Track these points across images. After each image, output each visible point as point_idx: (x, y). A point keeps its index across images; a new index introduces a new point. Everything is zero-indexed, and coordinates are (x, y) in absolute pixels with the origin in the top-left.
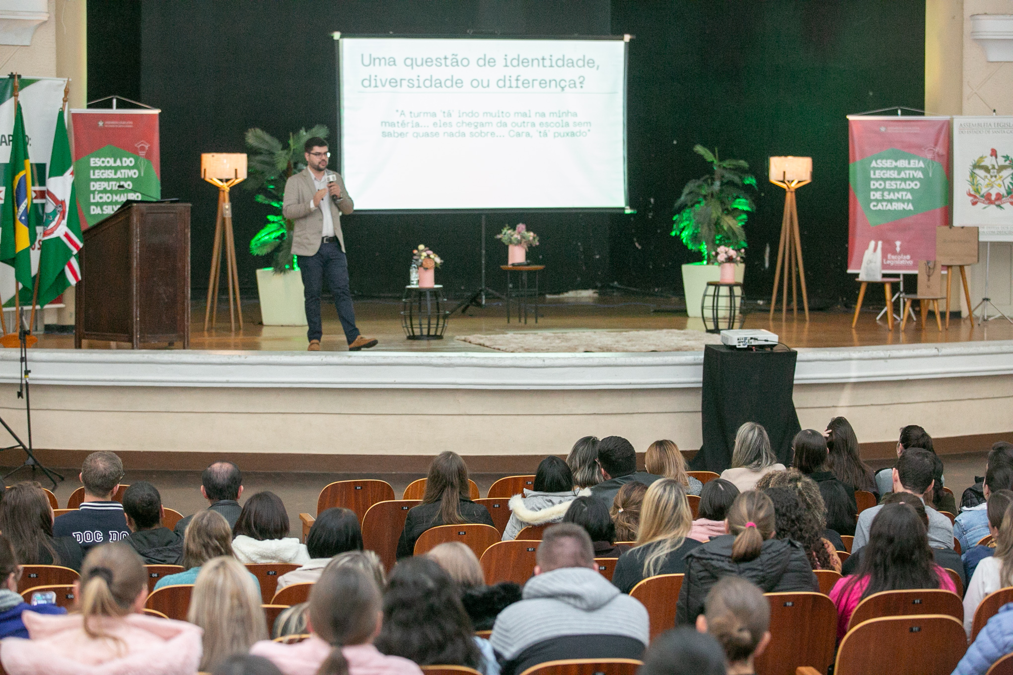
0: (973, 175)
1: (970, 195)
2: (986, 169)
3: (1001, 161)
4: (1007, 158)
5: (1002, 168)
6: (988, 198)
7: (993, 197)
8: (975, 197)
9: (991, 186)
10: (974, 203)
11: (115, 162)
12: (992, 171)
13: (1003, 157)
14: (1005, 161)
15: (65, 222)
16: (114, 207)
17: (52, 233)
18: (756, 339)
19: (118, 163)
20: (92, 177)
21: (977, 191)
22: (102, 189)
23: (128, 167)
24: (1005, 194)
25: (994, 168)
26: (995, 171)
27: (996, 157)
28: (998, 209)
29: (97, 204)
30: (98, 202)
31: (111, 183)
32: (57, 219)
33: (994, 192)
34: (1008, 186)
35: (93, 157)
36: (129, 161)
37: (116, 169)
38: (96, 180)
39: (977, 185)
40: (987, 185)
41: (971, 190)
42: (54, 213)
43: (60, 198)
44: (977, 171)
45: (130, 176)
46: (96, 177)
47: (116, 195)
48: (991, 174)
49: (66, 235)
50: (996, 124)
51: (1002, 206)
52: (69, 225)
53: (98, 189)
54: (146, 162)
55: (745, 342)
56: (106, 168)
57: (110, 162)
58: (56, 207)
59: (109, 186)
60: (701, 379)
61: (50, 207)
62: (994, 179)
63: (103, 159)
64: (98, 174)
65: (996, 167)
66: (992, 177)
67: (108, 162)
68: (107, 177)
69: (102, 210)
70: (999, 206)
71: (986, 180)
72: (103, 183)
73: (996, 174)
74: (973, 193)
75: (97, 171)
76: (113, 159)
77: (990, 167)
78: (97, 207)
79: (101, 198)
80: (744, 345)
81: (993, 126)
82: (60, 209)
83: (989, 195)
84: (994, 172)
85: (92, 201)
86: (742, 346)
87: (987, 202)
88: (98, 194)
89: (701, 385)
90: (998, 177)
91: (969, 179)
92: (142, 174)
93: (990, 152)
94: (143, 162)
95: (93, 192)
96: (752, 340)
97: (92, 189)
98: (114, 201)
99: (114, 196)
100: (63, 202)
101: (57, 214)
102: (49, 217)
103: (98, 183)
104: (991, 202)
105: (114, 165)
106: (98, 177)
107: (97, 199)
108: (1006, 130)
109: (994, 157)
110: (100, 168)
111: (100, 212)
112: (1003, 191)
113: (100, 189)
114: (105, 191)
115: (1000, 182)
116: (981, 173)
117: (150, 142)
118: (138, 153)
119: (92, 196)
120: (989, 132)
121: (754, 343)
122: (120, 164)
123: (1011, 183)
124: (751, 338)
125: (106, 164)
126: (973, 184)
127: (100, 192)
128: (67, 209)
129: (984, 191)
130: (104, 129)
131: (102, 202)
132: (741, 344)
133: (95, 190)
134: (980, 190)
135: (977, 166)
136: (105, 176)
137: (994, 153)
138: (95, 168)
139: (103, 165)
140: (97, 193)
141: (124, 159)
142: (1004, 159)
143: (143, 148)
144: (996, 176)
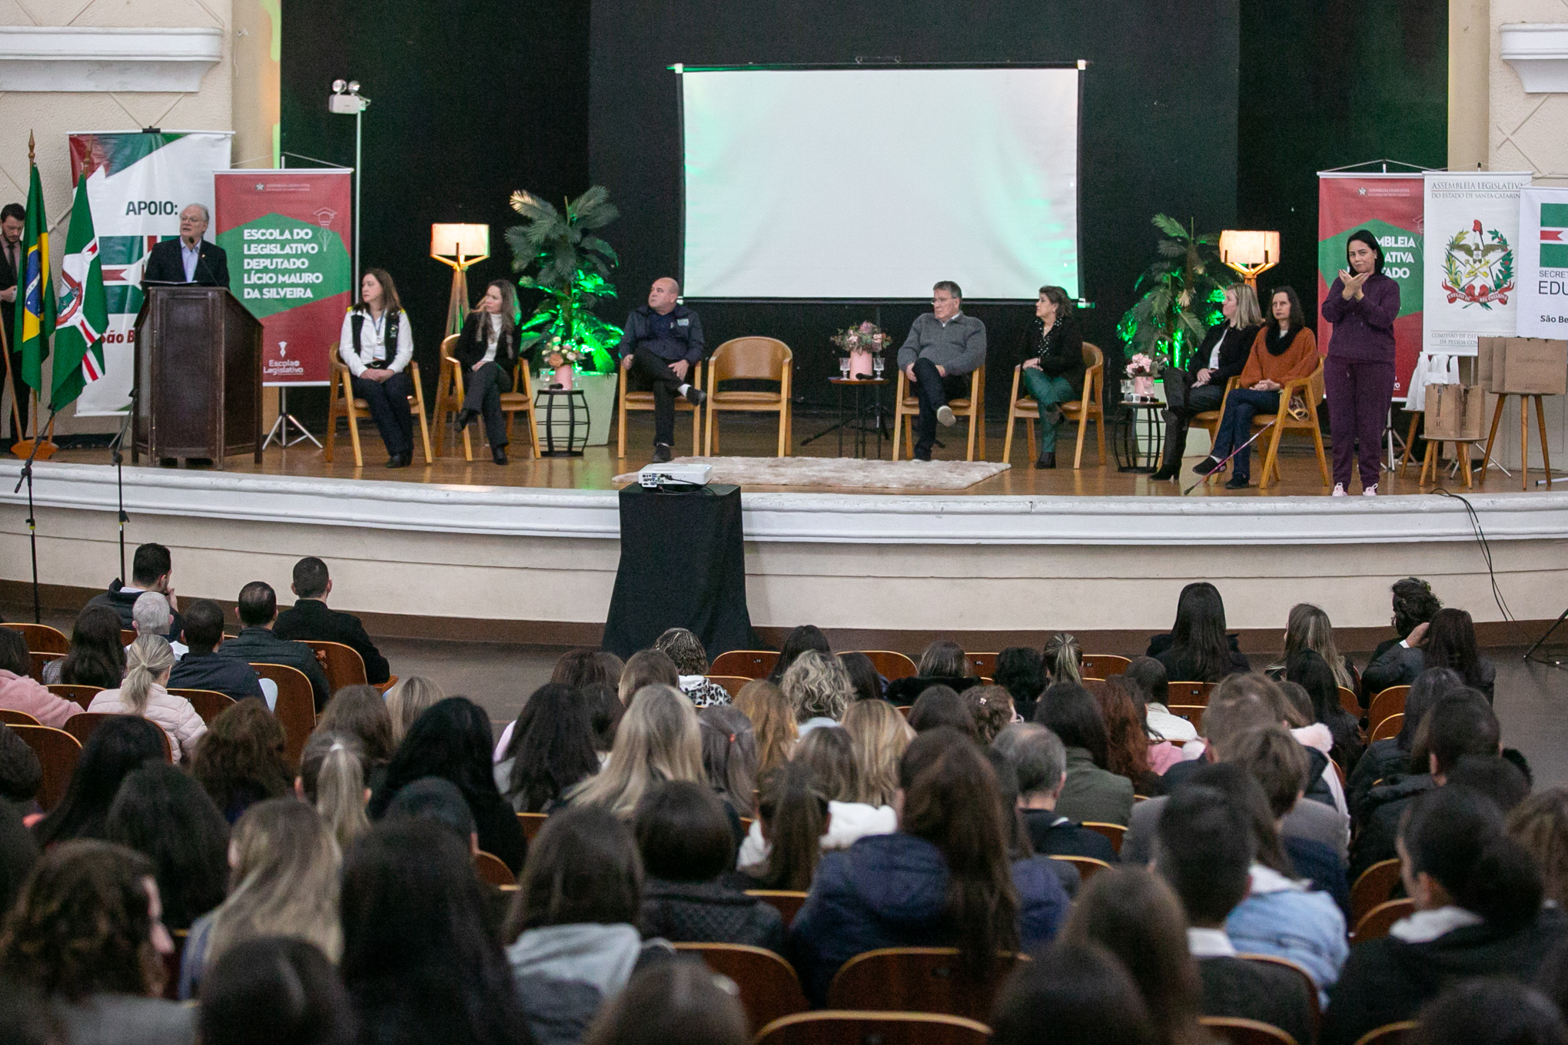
0: (1450, 258)
1: (1446, 288)
2: (1468, 251)
3: (1488, 239)
4: (1495, 234)
5: (1489, 249)
6: (1469, 293)
7: (1477, 292)
8: (1453, 291)
9: (1474, 274)
10: (1452, 300)
11: (282, 234)
12: (1475, 252)
13: (1490, 232)
14: (1493, 239)
15: (81, 308)
16: (280, 290)
17: (66, 321)
18: (669, 478)
19: (287, 235)
20: (246, 252)
21: (1456, 282)
22: (261, 267)
23: (302, 241)
24: (1493, 288)
25: (1477, 248)
26: (1480, 252)
27: (1481, 233)
28: (1484, 309)
29: (253, 287)
30: (255, 284)
31: (275, 260)
32: (72, 304)
33: (1477, 284)
34: (1497, 276)
35: (248, 228)
36: (303, 233)
38: (252, 257)
39: (1456, 274)
40: (1469, 273)
41: (1448, 280)
42: (69, 297)
43: (77, 279)
44: (1456, 253)
45: (305, 251)
46: (252, 252)
47: (283, 276)
48: (1474, 257)
49: (82, 324)
50: (1481, 186)
51: (1488, 304)
52: (85, 312)
53: (255, 268)
54: (331, 234)
55: (653, 479)
56: (267, 241)
57: (274, 234)
58: (72, 291)
59: (272, 264)
60: (618, 528)
61: (65, 290)
62: (1478, 265)
63: (263, 231)
64: (255, 249)
65: (1481, 248)
66: (1475, 262)
67: (271, 234)
68: (268, 252)
69: (262, 294)
70: (1484, 304)
71: (1468, 265)
72: (262, 260)
73: (1480, 257)
74: (1449, 284)
75: (253, 246)
76: (278, 231)
77: (1473, 248)
78: (254, 291)
79: (260, 278)
80: (652, 484)
81: (1477, 189)
82: (77, 293)
83: (1472, 288)
84: (1478, 255)
85: (246, 282)
86: (650, 486)
87: (1468, 298)
88: (255, 274)
89: (618, 536)
90: (1483, 262)
91: (1445, 265)
92: (325, 249)
93: (1473, 225)
94: (326, 234)
95: (249, 272)
96: (664, 478)
97: (246, 267)
98: (280, 282)
99: (280, 276)
100: (80, 284)
101: (73, 299)
102: (62, 302)
103: (255, 260)
104: (1474, 299)
105: (279, 238)
106: (256, 253)
107: (254, 279)
108: (1493, 193)
109: (1478, 232)
110: (258, 241)
111: (259, 296)
112: (1490, 284)
113: (258, 268)
114: (266, 270)
115: (1486, 269)
116: (1460, 255)
118: (317, 224)
119: (246, 276)
120: (1471, 196)
121: (667, 482)
122: (289, 237)
123: (1500, 270)
124: (662, 475)
125: (268, 236)
126: (1450, 272)
127: (257, 271)
128: (84, 294)
129: (1464, 282)
130: (265, 193)
131: (262, 284)
132: (649, 482)
133: (252, 269)
134: (1459, 280)
135: (1455, 245)
136: (266, 251)
137: (1478, 227)
138: (251, 242)
139: (264, 238)
140: (253, 272)
141: (295, 231)
142: (1491, 236)
143: (325, 217)
144: (1480, 261)
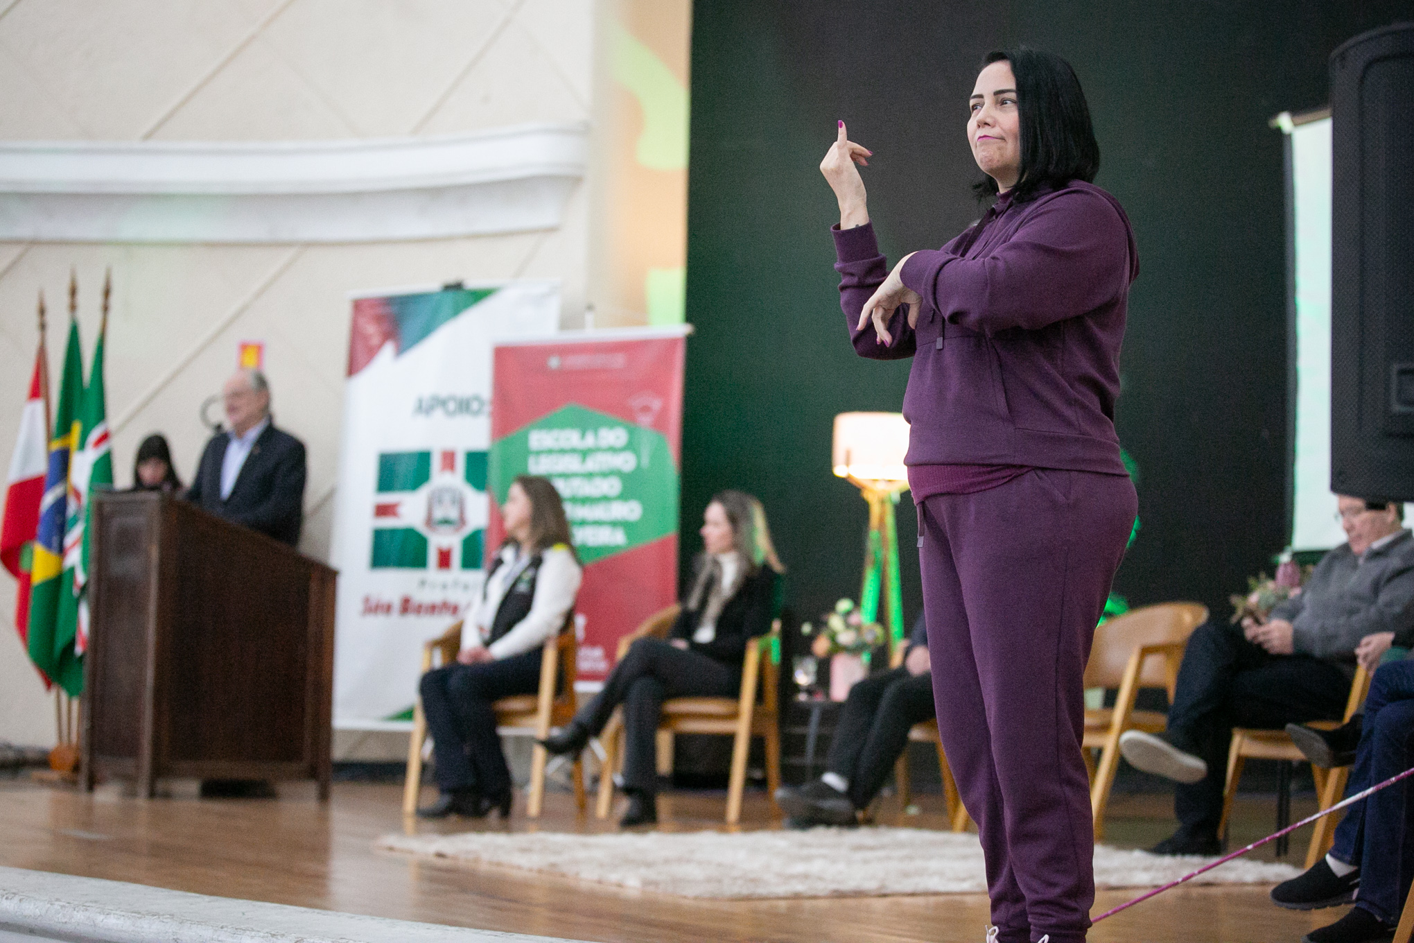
11: (582, 438)
19: (590, 441)
23: (613, 450)
35: (536, 429)
36: (614, 436)
37: (585, 454)
45: (615, 467)
47: (583, 508)
54: (652, 438)
56: (563, 451)
57: (571, 438)
63: (556, 433)
64: (544, 465)
67: (567, 439)
68: (563, 470)
75: (541, 459)
76: (578, 433)
92: (645, 462)
94: (648, 439)
105: (577, 445)
110: (549, 451)
117: (662, 391)
118: (634, 419)
122: (593, 443)
125: (563, 443)
130: (562, 373)
136: (560, 469)
138: (540, 452)
139: (560, 446)
141: (603, 432)
143: (646, 409)
